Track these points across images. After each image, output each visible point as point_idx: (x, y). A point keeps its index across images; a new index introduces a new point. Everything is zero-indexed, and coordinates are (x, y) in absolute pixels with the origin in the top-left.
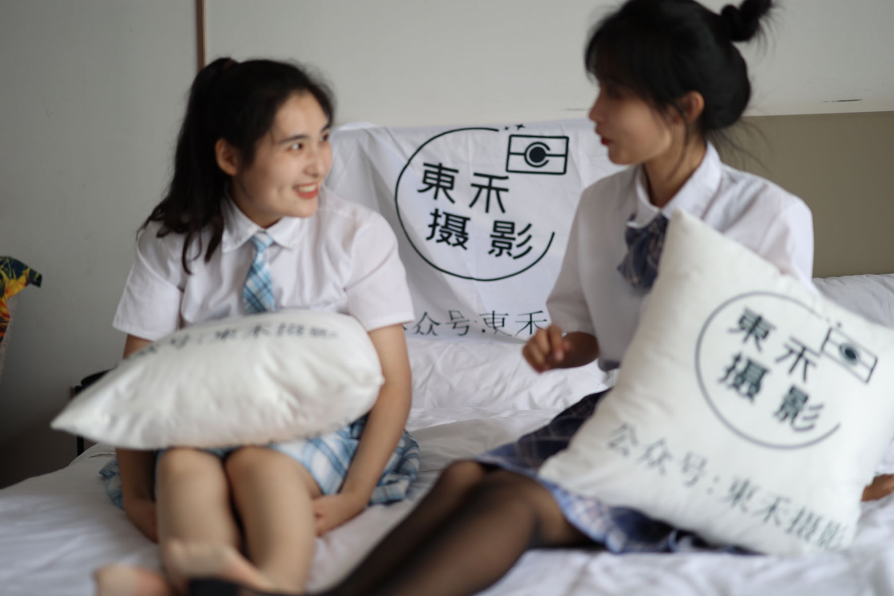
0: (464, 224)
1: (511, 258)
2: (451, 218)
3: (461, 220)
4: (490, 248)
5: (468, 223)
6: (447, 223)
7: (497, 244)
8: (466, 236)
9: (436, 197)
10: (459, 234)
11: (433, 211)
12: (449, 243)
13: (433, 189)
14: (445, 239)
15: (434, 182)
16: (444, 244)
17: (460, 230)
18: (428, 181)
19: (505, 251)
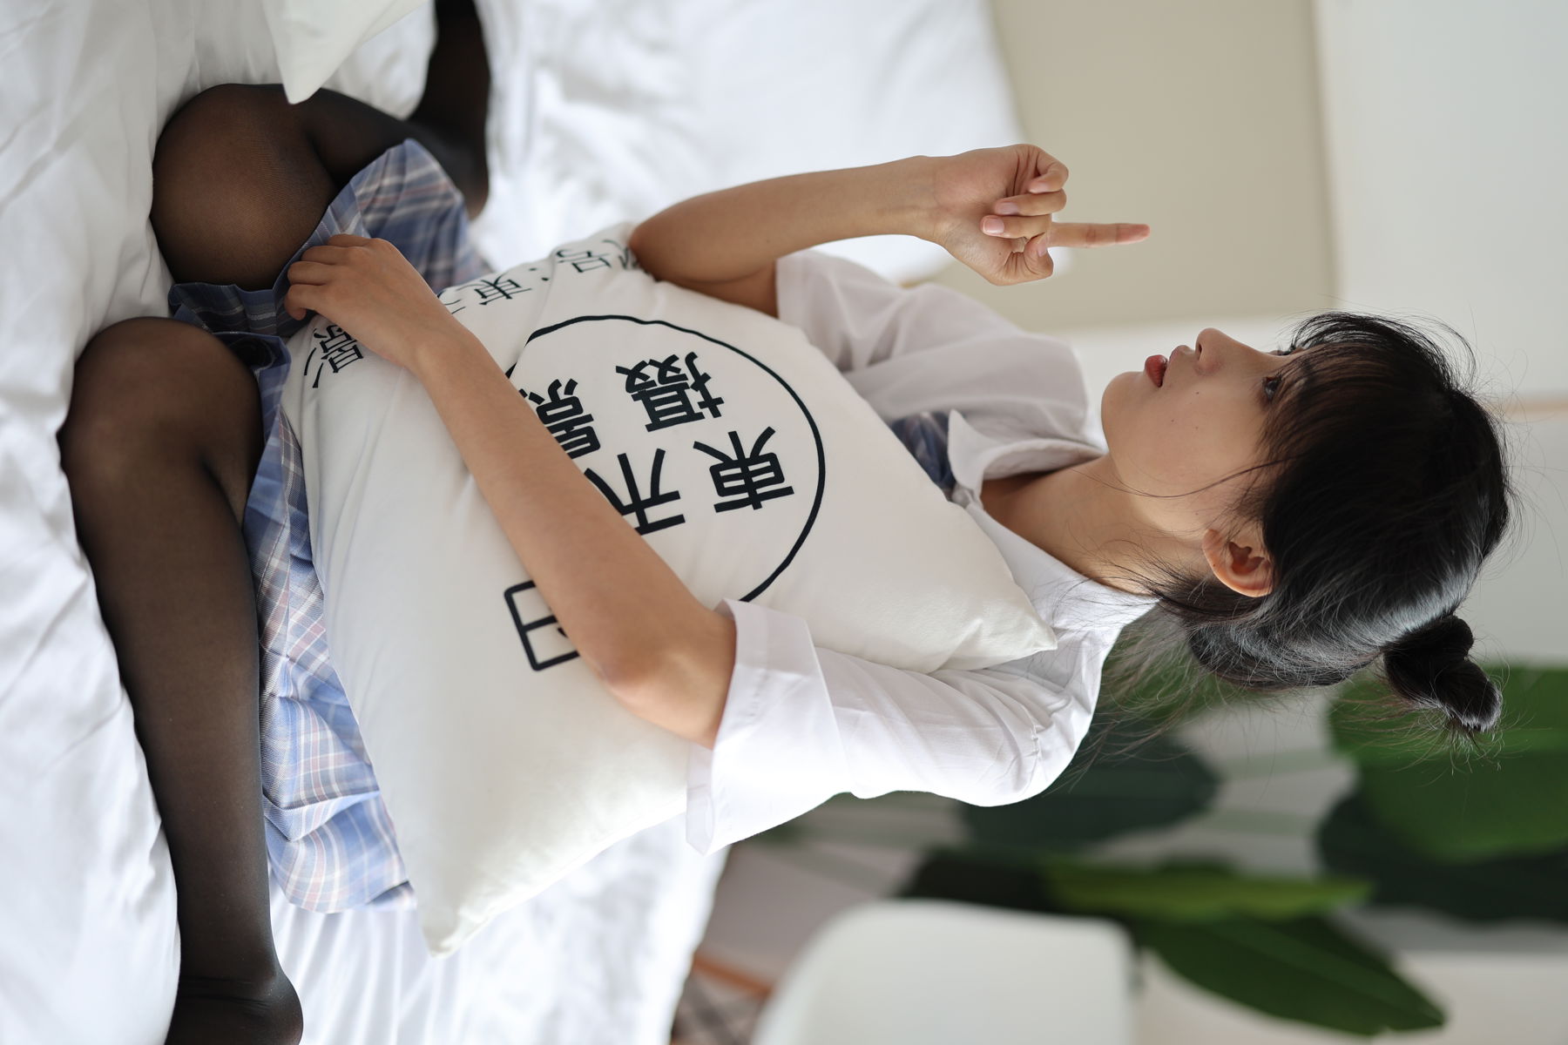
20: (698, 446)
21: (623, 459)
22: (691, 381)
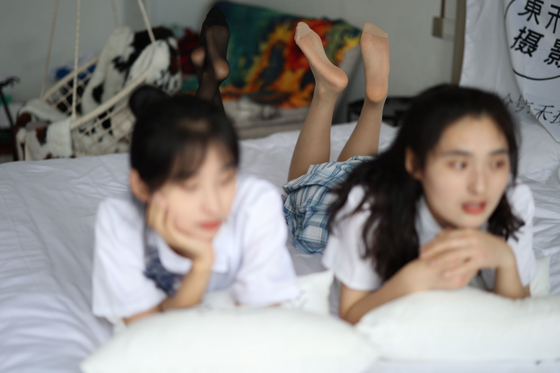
0: (539, 39)
1: (556, 67)
2: (533, 34)
3: (538, 36)
4: (547, 57)
5: (542, 39)
6: (527, 37)
7: (553, 56)
8: (536, 47)
9: (528, 19)
10: (532, 46)
11: (522, 28)
12: (522, 51)
13: (529, 14)
14: (521, 48)
15: (531, 9)
16: (519, 51)
17: (534, 43)
18: (529, 8)
19: (555, 61)
20: (538, 23)
21: (554, 32)
22: (520, 40)
